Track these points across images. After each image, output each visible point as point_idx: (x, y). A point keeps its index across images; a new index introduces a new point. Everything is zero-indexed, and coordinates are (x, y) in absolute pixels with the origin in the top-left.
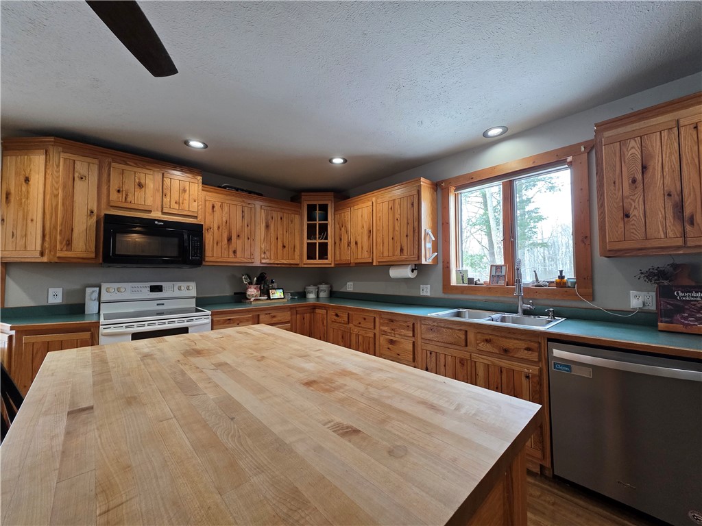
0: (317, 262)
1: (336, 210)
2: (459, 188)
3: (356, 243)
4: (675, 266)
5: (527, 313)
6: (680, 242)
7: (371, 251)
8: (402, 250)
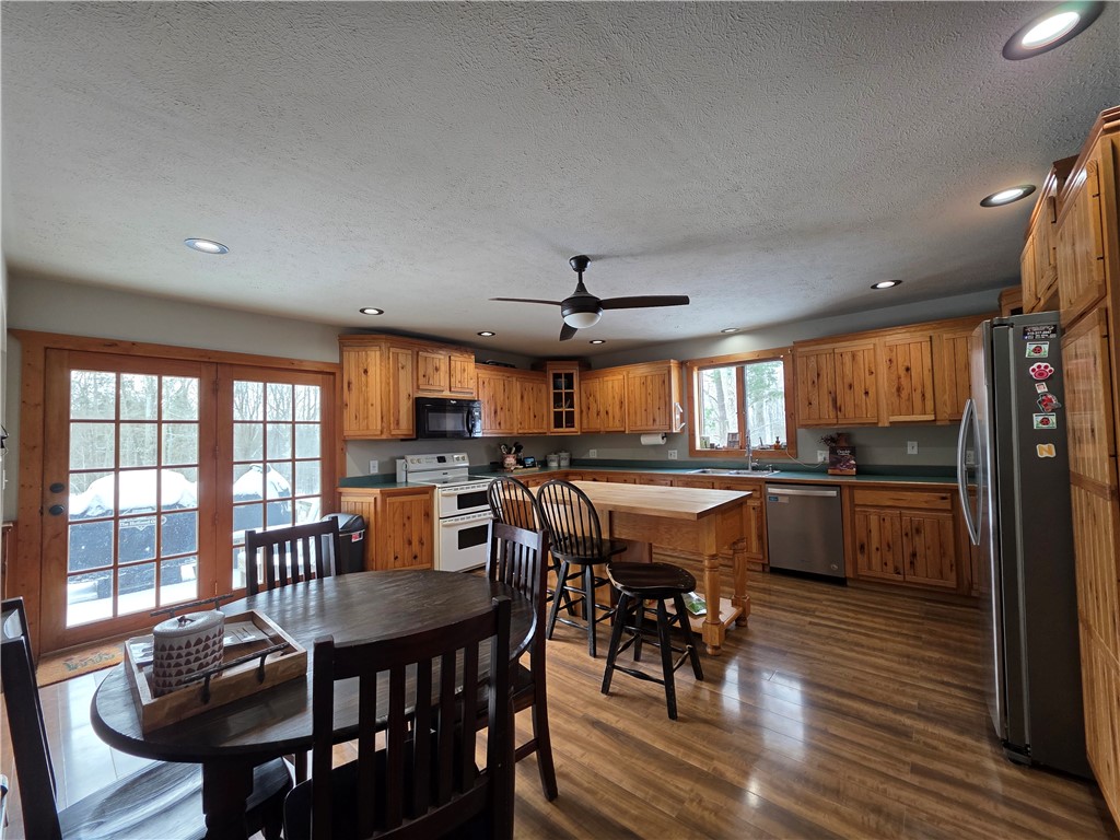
0: (564, 430)
1: (581, 380)
2: (700, 369)
3: (607, 413)
4: (839, 435)
5: (754, 469)
6: (835, 421)
7: (622, 420)
8: (654, 420)
